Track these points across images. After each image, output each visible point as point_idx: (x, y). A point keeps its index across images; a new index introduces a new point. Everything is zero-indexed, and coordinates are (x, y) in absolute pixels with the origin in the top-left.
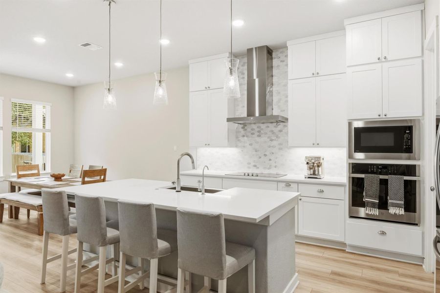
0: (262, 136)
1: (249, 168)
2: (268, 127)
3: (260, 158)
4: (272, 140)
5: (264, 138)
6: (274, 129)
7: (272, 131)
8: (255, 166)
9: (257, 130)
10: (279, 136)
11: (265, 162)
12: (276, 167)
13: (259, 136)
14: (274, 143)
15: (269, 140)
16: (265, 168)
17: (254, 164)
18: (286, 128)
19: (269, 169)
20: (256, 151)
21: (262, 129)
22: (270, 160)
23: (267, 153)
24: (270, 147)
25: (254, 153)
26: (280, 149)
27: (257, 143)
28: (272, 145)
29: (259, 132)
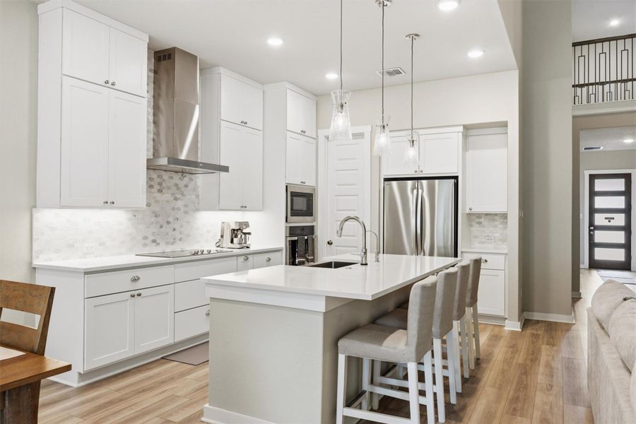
0: (163, 191)
1: (145, 245)
2: (172, 178)
3: (161, 227)
4: (176, 199)
5: (167, 196)
6: (178, 182)
7: (176, 185)
8: (154, 241)
9: (158, 180)
10: (185, 193)
11: (167, 234)
12: (180, 240)
13: (160, 191)
14: (180, 204)
15: (172, 198)
16: (167, 243)
17: (153, 238)
18: (193, 183)
19: (173, 243)
20: (156, 216)
21: (164, 180)
22: (174, 229)
23: (171, 219)
24: (173, 209)
25: (153, 219)
26: (186, 213)
27: (157, 202)
28: (176, 207)
29: (160, 184)
